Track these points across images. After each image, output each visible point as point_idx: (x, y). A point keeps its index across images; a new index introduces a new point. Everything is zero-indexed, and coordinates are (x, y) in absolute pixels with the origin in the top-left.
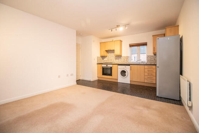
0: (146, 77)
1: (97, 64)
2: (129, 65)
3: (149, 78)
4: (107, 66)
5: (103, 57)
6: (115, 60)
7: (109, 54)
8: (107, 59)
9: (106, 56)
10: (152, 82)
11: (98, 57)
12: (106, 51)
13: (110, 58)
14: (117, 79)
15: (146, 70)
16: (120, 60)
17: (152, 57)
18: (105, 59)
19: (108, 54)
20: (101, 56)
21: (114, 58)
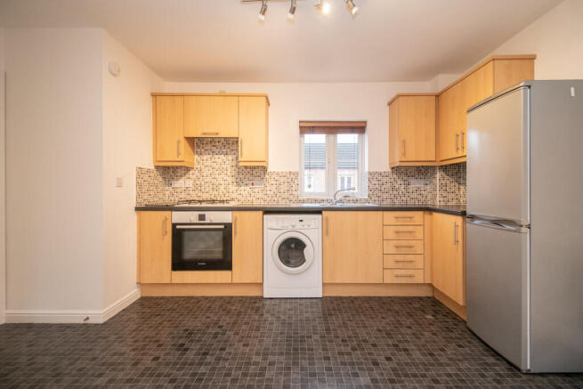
0: (390, 262)
1: (137, 209)
2: (318, 212)
3: (401, 265)
4: (202, 217)
5: (169, 172)
6: (233, 188)
7: (205, 157)
8: (190, 183)
9: (188, 169)
10: (410, 281)
11: (140, 171)
12: (187, 139)
13: (208, 179)
14: (261, 285)
15: (390, 233)
16: (258, 188)
17: (385, 180)
18: (180, 183)
19: (196, 156)
20: (157, 167)
21: (230, 180)
